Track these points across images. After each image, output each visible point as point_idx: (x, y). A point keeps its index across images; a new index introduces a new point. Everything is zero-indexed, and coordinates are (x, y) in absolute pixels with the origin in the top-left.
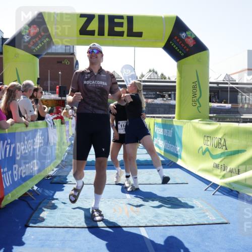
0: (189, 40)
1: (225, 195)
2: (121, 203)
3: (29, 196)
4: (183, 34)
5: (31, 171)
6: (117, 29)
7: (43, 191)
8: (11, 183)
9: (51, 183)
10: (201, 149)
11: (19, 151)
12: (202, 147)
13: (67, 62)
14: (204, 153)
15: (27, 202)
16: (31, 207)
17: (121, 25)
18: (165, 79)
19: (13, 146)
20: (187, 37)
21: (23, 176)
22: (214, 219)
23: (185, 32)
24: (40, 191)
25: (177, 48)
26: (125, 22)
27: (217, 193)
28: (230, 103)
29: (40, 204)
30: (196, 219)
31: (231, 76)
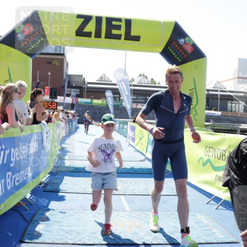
0: (188, 46)
1: (228, 209)
2: (121, 217)
3: (22, 206)
4: (182, 40)
5: (25, 179)
6: (114, 32)
7: (37, 200)
8: (4, 192)
9: (44, 191)
10: (202, 160)
11: (13, 158)
12: (202, 158)
13: (56, 63)
14: (204, 164)
15: (20, 213)
16: (25, 219)
17: (119, 28)
18: (155, 84)
19: (7, 152)
20: (185, 43)
21: (17, 184)
22: (223, 237)
23: (184, 38)
24: (34, 201)
25: (174, 54)
26: (123, 24)
27: (221, 207)
28: (220, 111)
29: (34, 215)
30: (203, 236)
31: (222, 83)
